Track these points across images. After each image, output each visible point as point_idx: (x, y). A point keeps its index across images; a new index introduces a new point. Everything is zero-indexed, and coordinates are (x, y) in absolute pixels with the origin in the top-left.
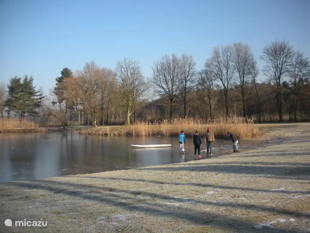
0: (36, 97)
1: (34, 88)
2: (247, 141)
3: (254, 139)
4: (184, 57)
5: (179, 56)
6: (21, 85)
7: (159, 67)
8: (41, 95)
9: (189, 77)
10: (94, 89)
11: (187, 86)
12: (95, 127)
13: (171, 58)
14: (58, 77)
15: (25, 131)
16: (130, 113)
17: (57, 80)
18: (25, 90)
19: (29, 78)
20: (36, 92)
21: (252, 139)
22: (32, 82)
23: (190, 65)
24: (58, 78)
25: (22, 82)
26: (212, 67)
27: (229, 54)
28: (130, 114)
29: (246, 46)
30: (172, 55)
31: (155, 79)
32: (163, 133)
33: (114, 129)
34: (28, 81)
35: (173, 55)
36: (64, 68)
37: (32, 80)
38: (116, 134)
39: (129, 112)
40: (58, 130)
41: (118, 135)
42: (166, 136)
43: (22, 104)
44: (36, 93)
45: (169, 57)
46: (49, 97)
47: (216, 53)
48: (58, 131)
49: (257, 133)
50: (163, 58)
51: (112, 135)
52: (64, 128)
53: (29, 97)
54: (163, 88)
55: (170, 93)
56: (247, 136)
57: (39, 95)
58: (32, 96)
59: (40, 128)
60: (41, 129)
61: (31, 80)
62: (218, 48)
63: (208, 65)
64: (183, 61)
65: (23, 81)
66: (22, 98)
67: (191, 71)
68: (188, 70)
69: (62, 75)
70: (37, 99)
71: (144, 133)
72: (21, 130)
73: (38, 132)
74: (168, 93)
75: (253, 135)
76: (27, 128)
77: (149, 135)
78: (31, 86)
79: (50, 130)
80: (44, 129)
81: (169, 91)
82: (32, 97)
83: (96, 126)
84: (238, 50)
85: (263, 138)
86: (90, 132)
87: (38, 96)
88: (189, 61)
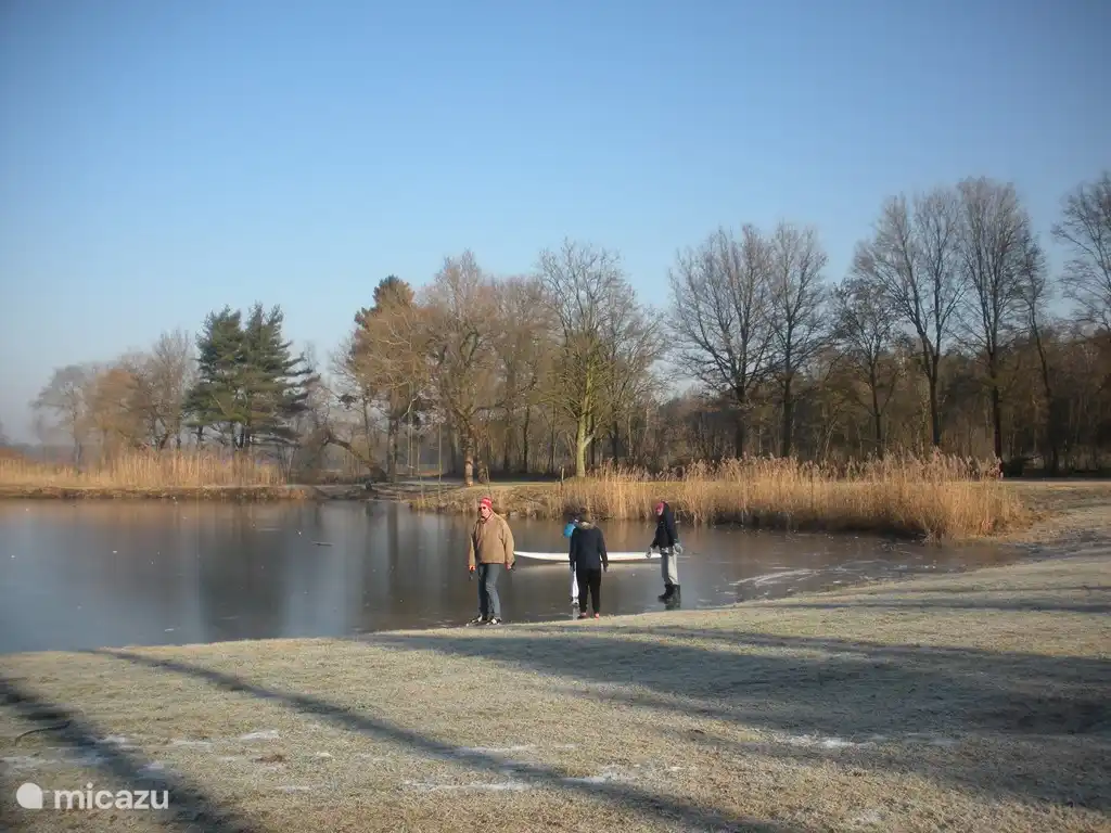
0: (290, 380)
1: (286, 346)
2: (969, 543)
3: (997, 538)
4: (785, 235)
5: (767, 234)
6: (240, 338)
7: (697, 271)
8: (308, 371)
9: (801, 311)
10: (463, 350)
11: (793, 341)
12: (467, 485)
13: (740, 238)
14: (363, 309)
15: (234, 497)
16: (586, 435)
17: (358, 319)
18: (251, 353)
19: (267, 311)
20: (290, 359)
21: (989, 539)
22: (279, 327)
23: (805, 264)
24: (362, 314)
25: (243, 327)
26: (881, 269)
27: (943, 222)
28: (587, 442)
29: (1006, 192)
30: (744, 229)
31: (682, 314)
32: (688, 512)
33: (524, 494)
34: (265, 322)
35: (747, 229)
36: (384, 277)
37: (280, 318)
38: (528, 510)
39: (582, 433)
40: (347, 495)
41: (534, 516)
42: (699, 521)
43: (241, 403)
44: (291, 364)
45: (732, 236)
46: (329, 379)
47: (896, 217)
48: (349, 497)
49: (1012, 515)
50: (711, 240)
51: (514, 513)
52: (369, 488)
53: (267, 380)
54: (711, 349)
55: (734, 366)
56: (971, 526)
57: (301, 370)
58: (275, 377)
59: (287, 487)
60: (291, 490)
61: (276, 319)
62: (904, 200)
63: (864, 263)
64: (781, 250)
65: (247, 323)
66: (241, 382)
67: (809, 289)
68: (797, 282)
69: (377, 301)
70: (293, 385)
71: (622, 511)
72: (224, 491)
73: (279, 498)
74: (727, 367)
75: (998, 524)
76: (243, 486)
77: (642, 518)
78: (274, 342)
79: (319, 492)
80: (299, 490)
81: (732, 360)
82: (277, 380)
83: (471, 483)
84: (976, 208)
85: (1029, 537)
86: (443, 504)
87: (297, 374)
88: (803, 249)
